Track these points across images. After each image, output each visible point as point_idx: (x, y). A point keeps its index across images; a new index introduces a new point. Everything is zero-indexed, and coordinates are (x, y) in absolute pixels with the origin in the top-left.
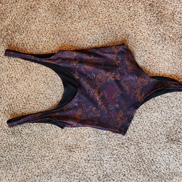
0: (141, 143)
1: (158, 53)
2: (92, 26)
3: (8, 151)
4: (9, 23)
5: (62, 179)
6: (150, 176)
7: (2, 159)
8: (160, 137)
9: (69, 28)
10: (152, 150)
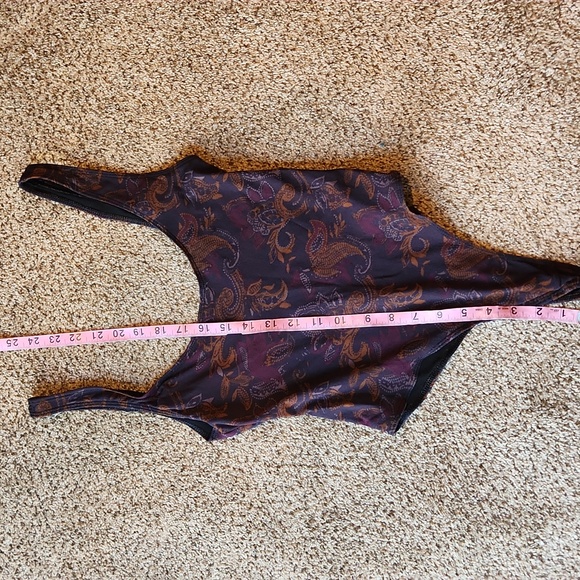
0: (445, 415)
1: (506, 127)
2: (298, 40)
3: (22, 436)
4: (30, 24)
5: (192, 523)
6: (472, 518)
7: (4, 459)
8: (508, 395)
9: (225, 43)
10: (480, 436)
